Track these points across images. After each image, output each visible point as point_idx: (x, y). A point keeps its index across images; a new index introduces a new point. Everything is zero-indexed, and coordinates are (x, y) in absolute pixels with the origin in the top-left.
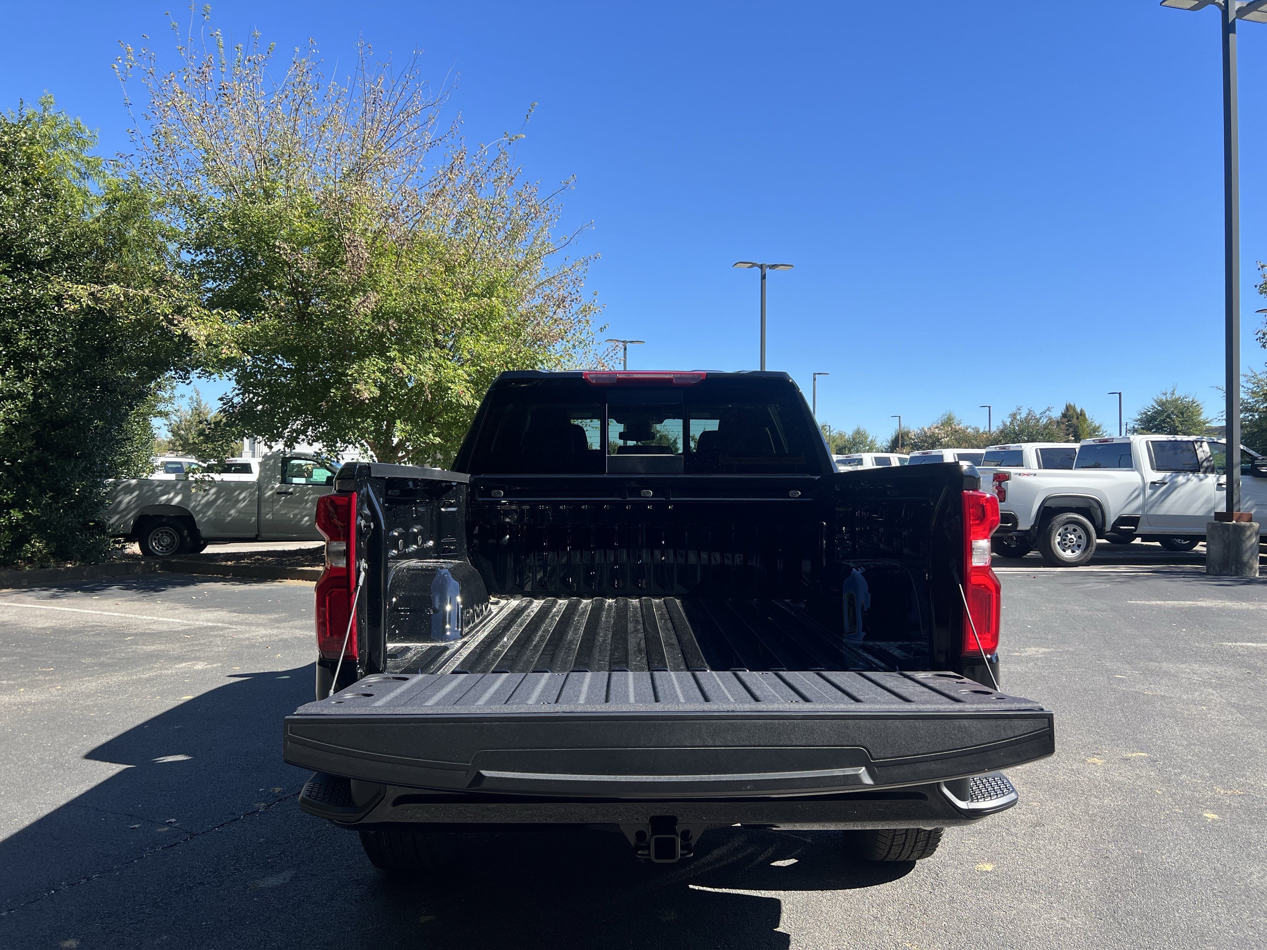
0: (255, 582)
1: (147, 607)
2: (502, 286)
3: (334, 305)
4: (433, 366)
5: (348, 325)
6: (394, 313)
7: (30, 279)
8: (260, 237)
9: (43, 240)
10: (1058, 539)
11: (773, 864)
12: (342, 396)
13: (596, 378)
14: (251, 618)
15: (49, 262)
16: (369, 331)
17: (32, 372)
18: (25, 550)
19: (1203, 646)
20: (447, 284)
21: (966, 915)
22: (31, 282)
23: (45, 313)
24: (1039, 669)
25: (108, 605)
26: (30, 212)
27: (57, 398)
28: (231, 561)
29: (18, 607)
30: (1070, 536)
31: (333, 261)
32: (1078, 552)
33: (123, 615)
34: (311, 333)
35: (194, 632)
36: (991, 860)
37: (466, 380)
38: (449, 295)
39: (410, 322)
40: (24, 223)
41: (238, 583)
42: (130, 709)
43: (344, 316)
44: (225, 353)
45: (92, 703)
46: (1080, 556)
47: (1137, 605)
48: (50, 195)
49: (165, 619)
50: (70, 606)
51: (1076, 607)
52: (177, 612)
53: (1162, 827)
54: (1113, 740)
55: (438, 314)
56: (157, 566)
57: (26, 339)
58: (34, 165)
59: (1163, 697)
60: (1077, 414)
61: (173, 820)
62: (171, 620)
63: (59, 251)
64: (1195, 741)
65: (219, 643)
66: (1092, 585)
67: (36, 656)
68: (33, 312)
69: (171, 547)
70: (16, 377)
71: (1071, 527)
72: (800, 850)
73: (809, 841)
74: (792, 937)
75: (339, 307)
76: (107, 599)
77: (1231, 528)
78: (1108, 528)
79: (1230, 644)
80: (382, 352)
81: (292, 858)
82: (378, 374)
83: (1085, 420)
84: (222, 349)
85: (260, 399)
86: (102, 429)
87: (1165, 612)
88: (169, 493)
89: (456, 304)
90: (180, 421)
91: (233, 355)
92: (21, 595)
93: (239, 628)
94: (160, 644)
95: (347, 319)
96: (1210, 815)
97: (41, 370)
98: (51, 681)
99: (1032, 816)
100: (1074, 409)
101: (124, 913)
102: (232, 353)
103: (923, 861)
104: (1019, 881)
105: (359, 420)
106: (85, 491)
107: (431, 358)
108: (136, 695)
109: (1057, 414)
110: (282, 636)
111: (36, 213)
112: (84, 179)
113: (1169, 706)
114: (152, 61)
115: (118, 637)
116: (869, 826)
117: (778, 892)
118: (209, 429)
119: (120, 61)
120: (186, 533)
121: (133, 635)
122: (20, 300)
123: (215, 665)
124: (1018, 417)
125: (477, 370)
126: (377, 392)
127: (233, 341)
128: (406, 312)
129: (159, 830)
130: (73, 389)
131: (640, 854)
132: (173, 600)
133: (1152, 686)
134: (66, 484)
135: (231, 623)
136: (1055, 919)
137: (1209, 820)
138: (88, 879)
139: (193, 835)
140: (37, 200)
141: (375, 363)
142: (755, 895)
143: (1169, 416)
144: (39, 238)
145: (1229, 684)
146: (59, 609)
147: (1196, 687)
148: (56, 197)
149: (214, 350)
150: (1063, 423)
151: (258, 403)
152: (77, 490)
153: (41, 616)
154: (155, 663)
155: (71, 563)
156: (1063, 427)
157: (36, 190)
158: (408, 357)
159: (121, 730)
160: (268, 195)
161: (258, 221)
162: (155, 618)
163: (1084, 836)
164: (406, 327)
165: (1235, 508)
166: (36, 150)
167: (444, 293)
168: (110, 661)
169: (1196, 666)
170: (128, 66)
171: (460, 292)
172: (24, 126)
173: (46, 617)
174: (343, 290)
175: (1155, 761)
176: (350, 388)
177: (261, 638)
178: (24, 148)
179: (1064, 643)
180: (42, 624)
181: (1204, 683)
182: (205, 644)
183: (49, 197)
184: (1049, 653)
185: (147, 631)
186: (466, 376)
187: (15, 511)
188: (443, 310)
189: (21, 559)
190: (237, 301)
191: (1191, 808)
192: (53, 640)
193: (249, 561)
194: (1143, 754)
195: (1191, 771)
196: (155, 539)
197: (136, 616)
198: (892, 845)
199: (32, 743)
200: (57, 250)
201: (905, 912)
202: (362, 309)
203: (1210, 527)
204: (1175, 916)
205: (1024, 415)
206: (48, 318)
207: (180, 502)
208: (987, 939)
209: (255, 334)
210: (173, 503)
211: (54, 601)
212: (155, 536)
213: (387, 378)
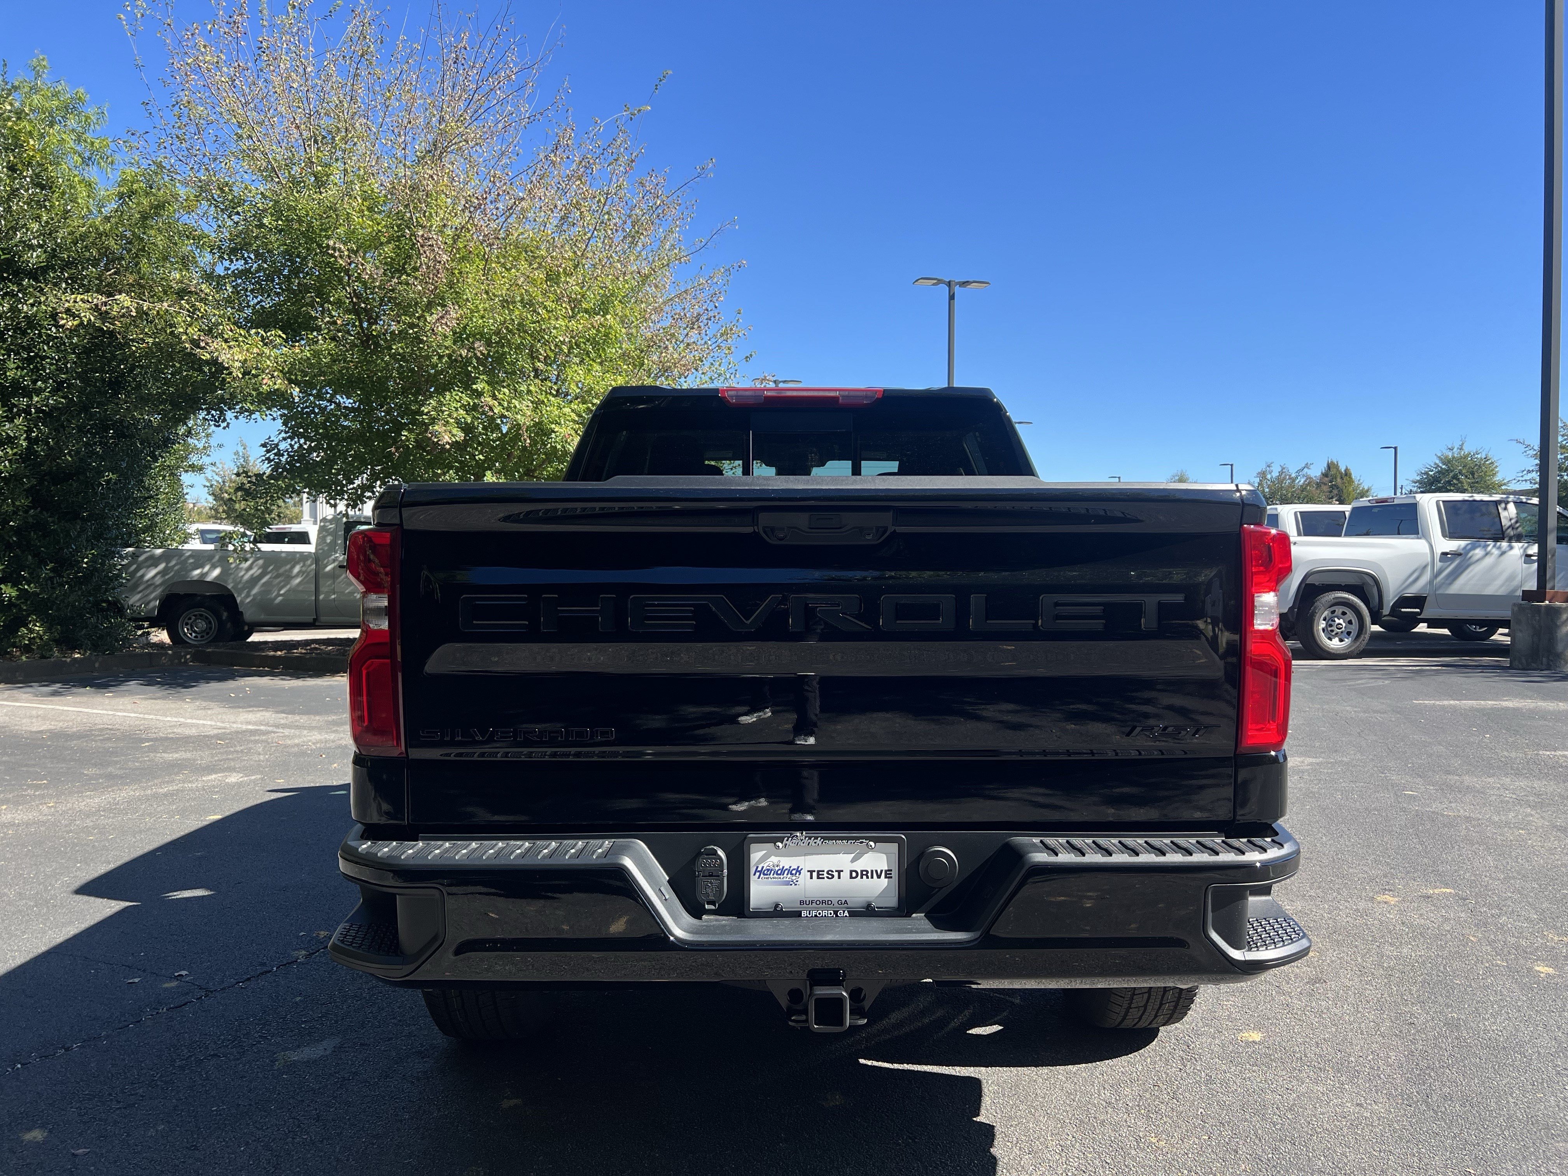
0: (311, 676)
1: (173, 706)
2: (620, 301)
3: (405, 323)
4: (532, 402)
5: (422, 348)
6: (482, 334)
7: (19, 291)
8: (310, 236)
9: (35, 242)
10: (1323, 624)
11: (970, 1032)
12: (416, 441)
13: (737, 396)
14: (303, 719)
15: (44, 270)
16: (450, 356)
17: (24, 411)
18: (21, 636)
19: (1513, 755)
20: (549, 297)
21: (1228, 1100)
22: (20, 295)
23: (40, 335)
24: (1306, 783)
25: (123, 704)
26: (17, 204)
27: (57, 443)
28: (281, 651)
29: (10, 706)
30: (1337, 621)
31: (404, 268)
32: (1347, 641)
33: (141, 716)
34: (377, 360)
35: (229, 736)
36: (1258, 1027)
37: (574, 421)
38: (552, 311)
39: (503, 346)
40: (11, 219)
41: (288, 678)
42: (141, 832)
43: (417, 338)
44: (267, 384)
45: (92, 824)
46: (1349, 646)
47: (1426, 706)
48: (43, 184)
49: (194, 721)
50: (79, 705)
51: (1348, 708)
52: (209, 712)
53: (1481, 984)
54: (1408, 872)
55: (537, 336)
56: (188, 657)
57: (17, 368)
58: (22, 147)
59: (1468, 819)
60: (1341, 473)
61: (184, 973)
62: (201, 722)
63: (56, 256)
64: (1515, 874)
65: (260, 750)
66: (1364, 681)
67: (26, 765)
68: (24, 333)
69: (208, 634)
70: (6, 417)
71: (1339, 610)
72: (1005, 1014)
73: (1017, 1001)
74: (998, 1130)
75: (412, 326)
76: (123, 696)
77: (1543, 610)
78: (1386, 611)
79: (1548, 753)
80: (467, 383)
81: (336, 1022)
82: (461, 412)
83: (1351, 481)
84: (263, 379)
85: (313, 444)
86: (115, 483)
87: (1462, 715)
88: (202, 566)
89: (561, 322)
90: (224, 482)
91: (276, 387)
92: (15, 692)
93: (287, 732)
94: (185, 751)
95: (422, 342)
96: (1543, 969)
97: (36, 408)
98: (43, 797)
99: (1309, 969)
100: (1337, 467)
101: (110, 1095)
102: (275, 384)
103: (1169, 1028)
104: (1298, 1055)
105: (439, 471)
106: (96, 562)
107: (529, 392)
108: (150, 815)
109: (1316, 472)
110: (341, 742)
111: (26, 207)
112: (88, 165)
113: (1477, 829)
114: (170, 8)
115: (133, 743)
116: (1101, 984)
117: (977, 1069)
118: (249, 482)
119: (129, 9)
120: (225, 615)
121: (151, 740)
122: (7, 319)
123: (253, 778)
124: (1269, 477)
125: (588, 408)
126: (460, 436)
127: (276, 369)
128: (498, 333)
129: (166, 985)
130: (78, 432)
131: (794, 1021)
132: (206, 698)
133: (1453, 805)
134: (70, 553)
135: (277, 726)
136: (1349, 1105)
137: (1542, 975)
138: (67, 1049)
139: (208, 992)
140: (27, 190)
141: (457, 398)
142: (947, 1073)
143: (1455, 477)
144: (30, 240)
145: (1551, 802)
146: (61, 708)
147: (1510, 806)
148: (51, 188)
149: (253, 381)
150: (1325, 484)
151: (311, 450)
152: (86, 560)
153: (37, 717)
154: (177, 774)
155: (79, 653)
156: (1325, 488)
157: (25, 177)
158: (499, 391)
159: (126, 856)
160: (320, 183)
161: (307, 215)
162: (182, 720)
163: (1379, 996)
164: (497, 352)
165: (1549, 586)
166: (25, 127)
167: (545, 307)
168: (119, 772)
169: (1507, 780)
170: (139, 16)
171: (565, 308)
172: (9, 95)
173: (44, 718)
174: (417, 303)
175: (1465, 899)
176: (426, 430)
177: (314, 744)
178: (10, 124)
179: (1336, 751)
180: (37, 726)
181: (1519, 801)
182: (242, 751)
183: (43, 188)
184: (1318, 764)
185: (171, 736)
186: (573, 416)
187: (6, 586)
188: (544, 330)
189: (17, 647)
190: (283, 318)
191: (1516, 959)
192: (49, 746)
193: (304, 651)
194: (1448, 891)
195: (1513, 911)
196: (187, 624)
197: (158, 717)
198: (1130, 1008)
199: (10, 874)
200: (53, 255)
201: (1148, 1095)
202: (440, 329)
203: (1516, 609)
204: (1508, 1102)
205: (1275, 474)
206: (43, 342)
207: (217, 578)
208: (1260, 1132)
209: (305, 361)
210: (209, 578)
211: (56, 699)
212: (186, 620)
213: (474, 417)
